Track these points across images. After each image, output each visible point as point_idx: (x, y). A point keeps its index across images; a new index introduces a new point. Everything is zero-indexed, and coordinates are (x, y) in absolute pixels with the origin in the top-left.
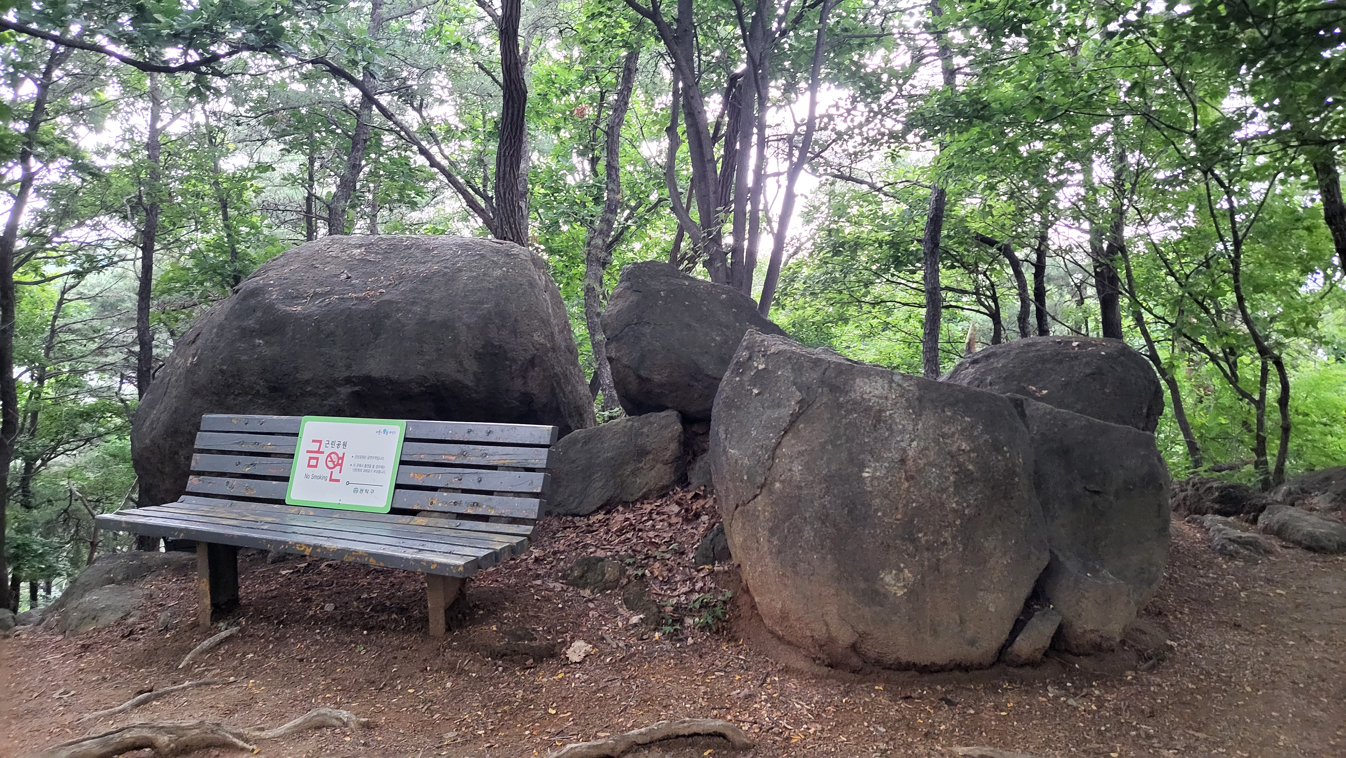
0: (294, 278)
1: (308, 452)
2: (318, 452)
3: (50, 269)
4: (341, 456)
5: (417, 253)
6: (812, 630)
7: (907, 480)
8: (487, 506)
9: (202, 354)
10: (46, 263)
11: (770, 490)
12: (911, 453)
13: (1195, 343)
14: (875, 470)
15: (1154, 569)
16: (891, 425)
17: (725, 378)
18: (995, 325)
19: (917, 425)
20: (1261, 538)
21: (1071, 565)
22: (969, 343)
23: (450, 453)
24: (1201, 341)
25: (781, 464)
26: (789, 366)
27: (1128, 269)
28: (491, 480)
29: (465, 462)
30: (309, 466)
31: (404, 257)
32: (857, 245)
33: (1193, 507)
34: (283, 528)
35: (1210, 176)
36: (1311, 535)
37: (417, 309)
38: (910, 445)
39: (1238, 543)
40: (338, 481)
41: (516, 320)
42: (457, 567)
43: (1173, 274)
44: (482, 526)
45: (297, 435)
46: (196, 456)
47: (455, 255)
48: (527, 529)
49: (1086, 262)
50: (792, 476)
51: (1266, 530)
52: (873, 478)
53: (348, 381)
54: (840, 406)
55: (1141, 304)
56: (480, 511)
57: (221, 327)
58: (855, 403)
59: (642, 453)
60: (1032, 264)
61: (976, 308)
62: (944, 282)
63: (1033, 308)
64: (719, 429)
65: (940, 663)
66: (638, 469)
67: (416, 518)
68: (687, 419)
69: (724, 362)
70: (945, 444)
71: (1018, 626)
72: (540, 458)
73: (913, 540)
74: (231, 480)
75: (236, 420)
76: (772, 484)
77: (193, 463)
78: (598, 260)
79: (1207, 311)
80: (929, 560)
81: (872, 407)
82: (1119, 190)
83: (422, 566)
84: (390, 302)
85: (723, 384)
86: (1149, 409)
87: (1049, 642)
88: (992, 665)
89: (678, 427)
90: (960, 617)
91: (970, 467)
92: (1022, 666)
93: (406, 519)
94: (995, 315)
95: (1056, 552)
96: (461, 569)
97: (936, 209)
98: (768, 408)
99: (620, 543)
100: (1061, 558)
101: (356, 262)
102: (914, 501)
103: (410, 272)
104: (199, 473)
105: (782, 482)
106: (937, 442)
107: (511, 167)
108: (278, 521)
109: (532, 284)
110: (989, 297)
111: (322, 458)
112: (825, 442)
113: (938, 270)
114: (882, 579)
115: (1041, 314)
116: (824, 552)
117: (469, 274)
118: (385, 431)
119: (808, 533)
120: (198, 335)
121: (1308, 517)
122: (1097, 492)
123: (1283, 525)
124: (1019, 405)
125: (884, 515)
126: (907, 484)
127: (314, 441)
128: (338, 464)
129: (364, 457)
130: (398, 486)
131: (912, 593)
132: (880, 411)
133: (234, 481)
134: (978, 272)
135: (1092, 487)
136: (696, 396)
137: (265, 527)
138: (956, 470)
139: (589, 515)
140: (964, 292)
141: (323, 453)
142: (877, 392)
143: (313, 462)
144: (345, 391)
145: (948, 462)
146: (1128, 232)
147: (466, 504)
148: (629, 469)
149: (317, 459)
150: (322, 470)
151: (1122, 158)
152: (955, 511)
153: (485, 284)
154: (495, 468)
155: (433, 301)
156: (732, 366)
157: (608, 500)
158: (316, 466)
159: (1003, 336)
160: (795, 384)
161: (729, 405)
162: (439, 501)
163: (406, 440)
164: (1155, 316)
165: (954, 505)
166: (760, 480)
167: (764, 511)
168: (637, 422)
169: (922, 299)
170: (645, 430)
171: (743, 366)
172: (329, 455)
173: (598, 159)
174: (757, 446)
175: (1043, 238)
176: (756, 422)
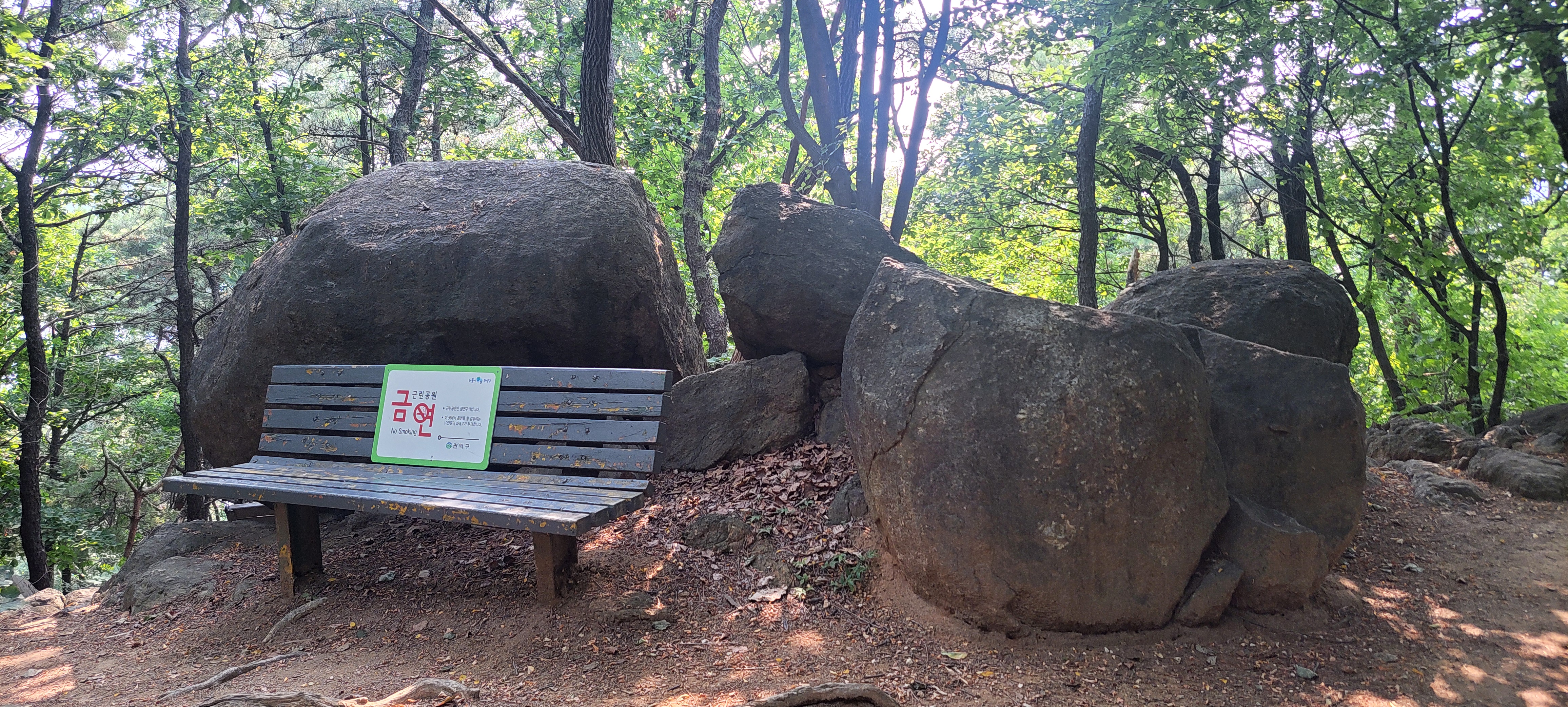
0: (366, 210)
1: (394, 404)
2: (406, 404)
3: (71, 209)
4: (430, 407)
5: (502, 180)
6: (963, 589)
7: (1067, 421)
8: (596, 459)
9: (267, 298)
10: (66, 202)
11: (912, 436)
12: (1071, 391)
13: (1397, 265)
14: (1031, 411)
15: (1348, 517)
16: (1048, 360)
17: (858, 312)
18: (1160, 250)
19: (1078, 359)
20: (1471, 483)
21: (1253, 514)
22: (1131, 272)
23: (554, 403)
24: (1403, 263)
25: (925, 406)
26: (932, 298)
27: (1317, 182)
28: (599, 431)
29: (570, 411)
30: (396, 419)
31: (487, 185)
32: (998, 160)
33: (1393, 453)
34: (372, 487)
35: (1413, 70)
36: (1530, 481)
37: (505, 242)
38: (1070, 383)
39: (1445, 490)
40: (429, 435)
41: (617, 254)
42: (568, 524)
43: (1369, 185)
44: (592, 481)
45: (380, 385)
46: (268, 412)
47: (545, 181)
48: (642, 484)
49: (1269, 175)
50: (937, 420)
51: (1479, 476)
52: (1029, 420)
53: (432, 325)
54: (990, 341)
55: (1334, 223)
56: (588, 465)
57: (287, 267)
58: (1007, 335)
59: (763, 400)
60: (1204, 178)
61: (1139, 231)
62: (1101, 202)
63: (1205, 229)
64: (852, 370)
65: (1107, 622)
66: (760, 418)
67: (518, 475)
68: (812, 363)
69: (855, 296)
70: (1110, 380)
71: (1193, 581)
72: (654, 404)
73: (1075, 488)
74: (308, 437)
75: (311, 369)
76: (915, 428)
77: (265, 420)
78: (698, 184)
79: (1411, 229)
80: (1093, 509)
81: (1028, 341)
82: (1307, 89)
83: (530, 525)
84: (475, 236)
85: (856, 319)
86: (1341, 340)
87: (1229, 599)
88: (1165, 625)
89: (803, 371)
90: (1129, 572)
91: (1139, 406)
92: (1199, 625)
93: (507, 476)
94: (1161, 239)
95: (1236, 499)
96: (574, 526)
97: (1091, 116)
98: (909, 345)
99: (742, 498)
100: (1242, 506)
101: (433, 192)
102: (1075, 445)
103: (496, 202)
104: (270, 431)
105: (926, 427)
106: (1100, 379)
107: (599, 80)
108: (365, 479)
109: (634, 213)
110: (1154, 218)
111: (410, 410)
112: (974, 381)
113: (1094, 188)
114: (1041, 532)
115: (1216, 235)
116: (975, 502)
117: (562, 203)
118: (478, 379)
119: (956, 483)
120: (260, 278)
121: (1527, 460)
122: (1282, 433)
123: (1498, 469)
124: (1192, 335)
125: (1041, 461)
126: (1067, 426)
127: (399, 392)
128: (428, 417)
129: (457, 408)
130: (495, 440)
131: (1075, 546)
132: (1036, 345)
133: (313, 439)
134: (1140, 190)
135: (1276, 426)
136: (822, 335)
137: (353, 487)
138: (1123, 409)
139: (706, 469)
140: (1125, 213)
141: (410, 404)
142: (1031, 324)
143: (400, 415)
144: (428, 337)
145: (1114, 400)
146: (1318, 138)
147: (574, 457)
148: (750, 417)
149: (404, 411)
150: (410, 423)
151: (1310, 51)
152: (1123, 455)
153: (581, 213)
154: (603, 417)
155: (525, 234)
156: (865, 300)
157: (727, 454)
158: (403, 420)
159: (1171, 263)
160: (939, 317)
161: (863, 342)
162: (541, 455)
163: (502, 388)
164: (1351, 236)
165: (1121, 448)
166: (900, 425)
167: (906, 459)
168: (756, 366)
169: (1075, 223)
170: (766, 375)
171: (879, 299)
172: (418, 407)
173: (694, 67)
174: (897, 388)
175: (1217, 148)
176: (895, 361)
